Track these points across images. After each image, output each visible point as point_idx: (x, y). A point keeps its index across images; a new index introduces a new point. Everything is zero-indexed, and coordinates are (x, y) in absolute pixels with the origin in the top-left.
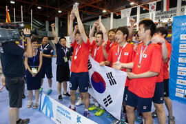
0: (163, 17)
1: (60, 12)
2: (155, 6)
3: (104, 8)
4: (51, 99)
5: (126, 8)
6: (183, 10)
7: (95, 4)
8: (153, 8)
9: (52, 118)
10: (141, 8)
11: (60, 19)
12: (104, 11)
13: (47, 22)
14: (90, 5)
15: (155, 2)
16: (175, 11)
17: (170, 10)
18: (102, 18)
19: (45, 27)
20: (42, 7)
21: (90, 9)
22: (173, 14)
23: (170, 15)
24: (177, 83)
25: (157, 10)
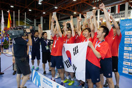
0: (115, 18)
1: (44, 13)
2: (110, 10)
3: (75, 11)
5: (90, 11)
6: (129, 13)
7: (69, 8)
9: (40, 86)
10: (101, 11)
11: (44, 18)
12: (75, 13)
13: (35, 20)
14: (65, 8)
15: (110, 7)
16: (124, 13)
17: (121, 12)
18: (74, 17)
19: (33, 23)
20: (32, 10)
21: (65, 11)
22: (123, 15)
23: (120, 16)
25: (111, 12)
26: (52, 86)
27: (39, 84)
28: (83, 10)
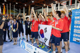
0: (69, 8)
1: (25, 5)
2: (66, 3)
4: (24, 41)
5: (54, 4)
6: (77, 5)
7: (41, 2)
9: (25, 49)
10: (60, 4)
11: (25, 8)
12: (44, 5)
13: (20, 9)
14: (38, 2)
15: (66, 2)
16: (74, 5)
17: (72, 5)
18: (44, 8)
19: (19, 11)
20: (18, 3)
21: (38, 4)
22: (73, 7)
24: (74, 35)
25: (67, 5)
26: (32, 49)
27: (25, 48)
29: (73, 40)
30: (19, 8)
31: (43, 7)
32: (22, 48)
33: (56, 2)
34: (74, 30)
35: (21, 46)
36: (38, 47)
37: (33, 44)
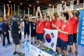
0: (77, 8)
1: (30, 6)
2: (73, 3)
3: (50, 4)
4: (28, 44)
5: (60, 3)
7: (46, 2)
8: (72, 3)
9: (29, 51)
10: (67, 4)
11: (30, 9)
13: (24, 10)
14: (44, 2)
15: (73, 1)
17: (80, 4)
19: (23, 12)
20: (22, 4)
21: (43, 4)
22: (82, 6)
23: (80, 7)
24: (82, 38)
25: (74, 4)
26: (37, 52)
28: (55, 4)
29: (81, 43)
30: (24, 8)
31: (48, 8)
32: (27, 50)
33: (62, 2)
34: (82, 31)
35: (26, 49)
36: (43, 50)
37: (37, 47)
